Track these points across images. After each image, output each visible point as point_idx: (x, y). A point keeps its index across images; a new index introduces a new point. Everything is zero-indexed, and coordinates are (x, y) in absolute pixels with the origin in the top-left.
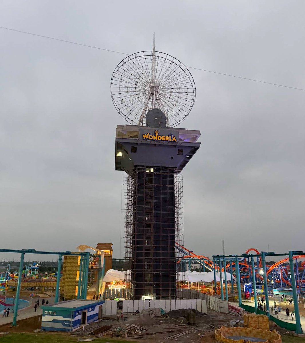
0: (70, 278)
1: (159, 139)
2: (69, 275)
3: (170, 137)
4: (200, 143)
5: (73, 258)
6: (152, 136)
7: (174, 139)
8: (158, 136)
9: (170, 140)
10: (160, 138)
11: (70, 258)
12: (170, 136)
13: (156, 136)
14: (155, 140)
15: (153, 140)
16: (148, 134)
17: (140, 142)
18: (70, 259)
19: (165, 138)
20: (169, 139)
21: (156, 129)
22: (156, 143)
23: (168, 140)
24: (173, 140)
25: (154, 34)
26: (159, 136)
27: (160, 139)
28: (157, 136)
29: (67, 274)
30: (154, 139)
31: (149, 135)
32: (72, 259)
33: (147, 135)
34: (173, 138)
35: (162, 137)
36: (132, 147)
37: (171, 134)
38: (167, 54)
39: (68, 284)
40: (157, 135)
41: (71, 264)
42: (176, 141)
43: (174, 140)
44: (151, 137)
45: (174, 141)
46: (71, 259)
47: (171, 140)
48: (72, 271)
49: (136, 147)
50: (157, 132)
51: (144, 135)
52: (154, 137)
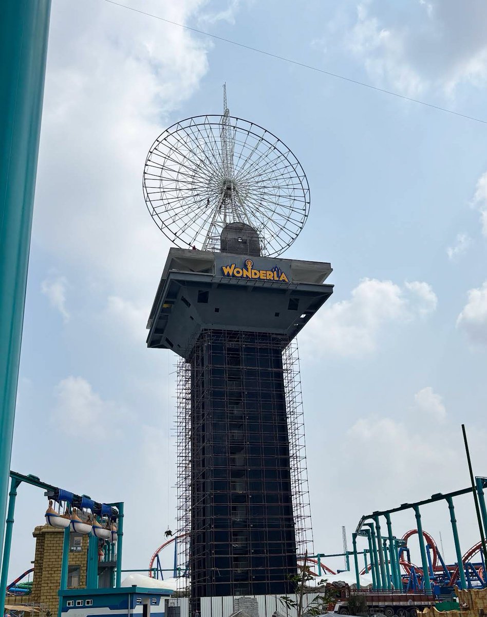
0: (53, 581)
1: (254, 276)
2: (49, 575)
3: (275, 272)
4: (332, 286)
5: (58, 536)
6: (241, 271)
7: (283, 277)
8: (252, 270)
9: (276, 278)
10: (255, 274)
11: (53, 536)
12: (275, 270)
13: (247, 270)
14: (247, 277)
15: (242, 277)
16: (233, 266)
17: (218, 281)
18: (52, 539)
19: (265, 275)
20: (273, 277)
21: (247, 257)
22: (249, 284)
23: (272, 279)
24: (281, 279)
25: (225, 86)
26: (254, 271)
27: (257, 277)
28: (250, 270)
29: (47, 572)
30: (245, 276)
31: (235, 268)
32: (58, 539)
33: (230, 268)
34: (281, 274)
35: (259, 272)
36: (199, 291)
37: (276, 267)
38: (252, 124)
39: (49, 594)
40: (249, 267)
41: (55, 551)
42: (287, 280)
43: (284, 279)
44: (238, 272)
45: (284, 281)
46: (55, 539)
47: (277, 279)
48: (56, 566)
49: (208, 292)
50: (249, 263)
51: (224, 268)
52: (246, 273)
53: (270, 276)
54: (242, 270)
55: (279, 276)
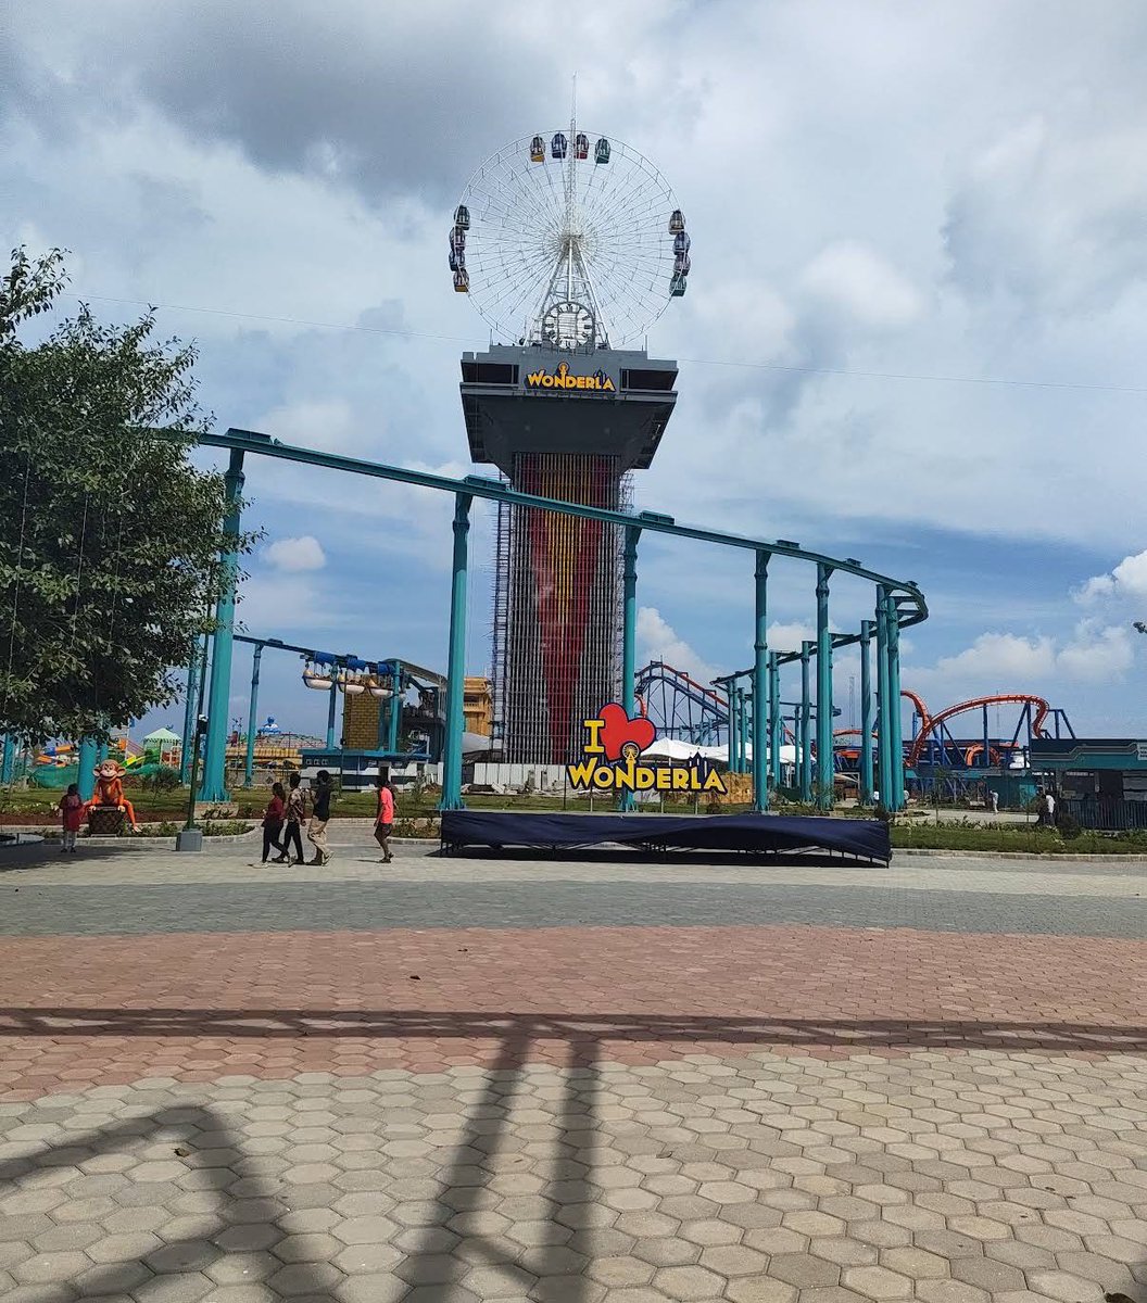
1: (568, 385)
3: (597, 379)
6: (551, 378)
7: (609, 384)
8: (567, 377)
9: (599, 387)
13: (560, 377)
14: (559, 387)
16: (542, 372)
17: (522, 395)
19: (584, 382)
22: (561, 396)
28: (563, 378)
29: (355, 726)
30: (556, 385)
31: (544, 375)
33: (538, 376)
34: (605, 381)
35: (576, 379)
37: (600, 371)
40: (563, 373)
42: (612, 389)
44: (548, 381)
45: (608, 389)
50: (563, 367)
51: (530, 376)
52: (558, 381)
53: (591, 383)
54: (554, 378)
55: (602, 384)
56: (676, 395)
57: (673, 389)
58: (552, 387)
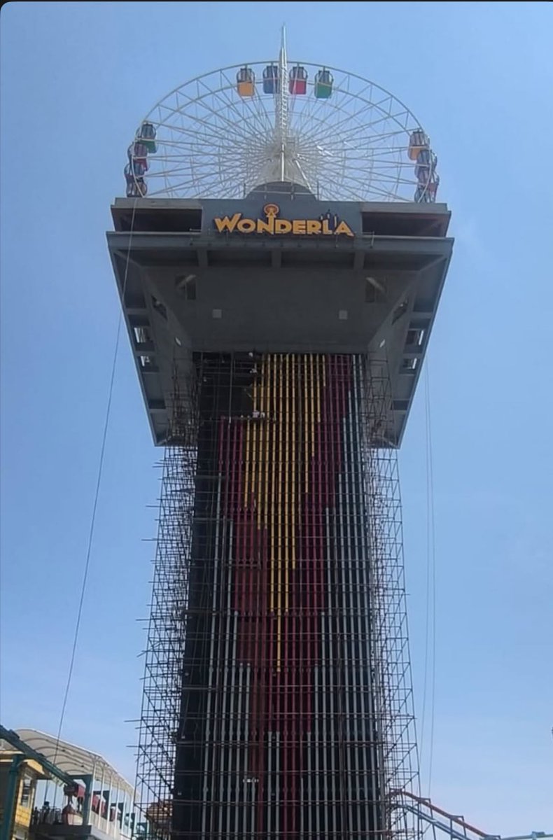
1: (279, 230)
3: (326, 222)
6: (252, 223)
7: (343, 228)
8: (277, 221)
9: (327, 231)
10: (283, 227)
12: (325, 218)
13: (266, 221)
14: (265, 233)
16: (238, 215)
17: (207, 246)
19: (304, 227)
20: (321, 229)
23: (319, 233)
24: (338, 231)
26: (280, 222)
27: (285, 230)
28: (271, 220)
30: (260, 231)
31: (241, 218)
33: (230, 220)
35: (292, 223)
37: (329, 213)
40: (271, 218)
42: (351, 234)
43: (344, 231)
44: (247, 226)
45: (344, 234)
47: (331, 232)
50: (271, 210)
51: (218, 221)
52: (261, 226)
53: (313, 227)
54: (256, 222)
55: (332, 227)
56: (452, 241)
57: (447, 236)
58: (254, 233)
